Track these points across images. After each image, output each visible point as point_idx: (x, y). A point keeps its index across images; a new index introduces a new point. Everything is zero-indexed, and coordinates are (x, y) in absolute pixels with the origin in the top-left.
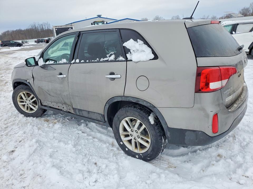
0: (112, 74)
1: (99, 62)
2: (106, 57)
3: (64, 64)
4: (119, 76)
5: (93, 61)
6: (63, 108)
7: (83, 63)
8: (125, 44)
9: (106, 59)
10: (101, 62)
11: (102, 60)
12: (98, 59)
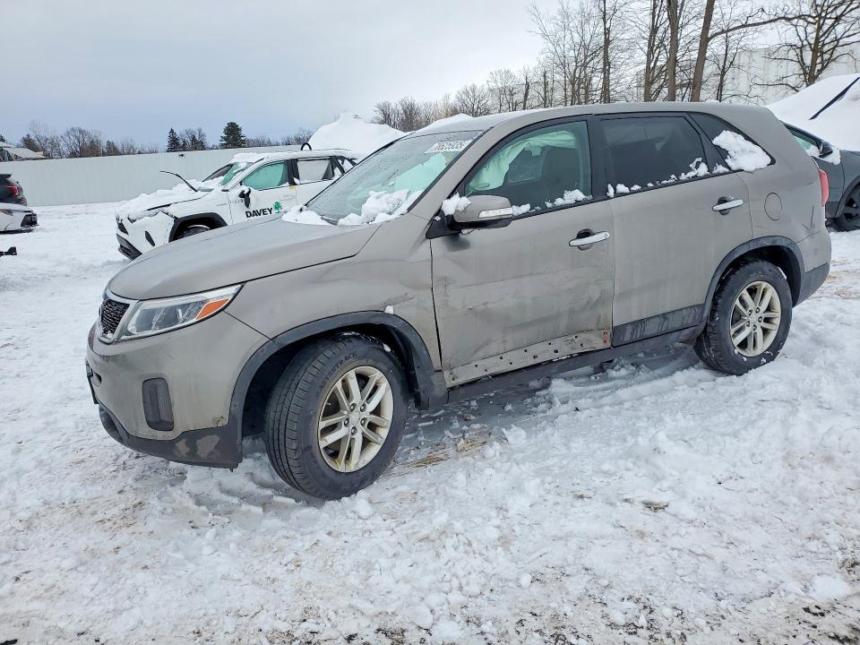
0: (722, 201)
1: (679, 182)
2: (690, 170)
3: (578, 203)
4: (740, 202)
5: (665, 182)
6: (556, 351)
7: (638, 191)
8: (716, 141)
9: (691, 174)
10: (686, 182)
11: (683, 177)
12: (673, 176)
